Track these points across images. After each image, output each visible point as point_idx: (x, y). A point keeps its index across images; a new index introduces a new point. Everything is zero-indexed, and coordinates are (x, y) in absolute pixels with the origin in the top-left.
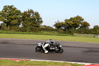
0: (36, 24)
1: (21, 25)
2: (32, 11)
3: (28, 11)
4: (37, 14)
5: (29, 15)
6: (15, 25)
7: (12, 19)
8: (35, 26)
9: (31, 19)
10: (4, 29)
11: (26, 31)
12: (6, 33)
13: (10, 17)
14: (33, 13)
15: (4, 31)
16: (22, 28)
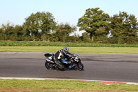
0: (131, 32)
1: (110, 34)
2: (125, 14)
3: (120, 14)
4: (132, 18)
5: (121, 20)
6: (102, 34)
7: (98, 27)
8: (130, 35)
9: (124, 25)
10: (86, 41)
11: (117, 43)
12: (90, 46)
13: (94, 24)
14: (127, 16)
15: (87, 44)
16: (111, 38)
